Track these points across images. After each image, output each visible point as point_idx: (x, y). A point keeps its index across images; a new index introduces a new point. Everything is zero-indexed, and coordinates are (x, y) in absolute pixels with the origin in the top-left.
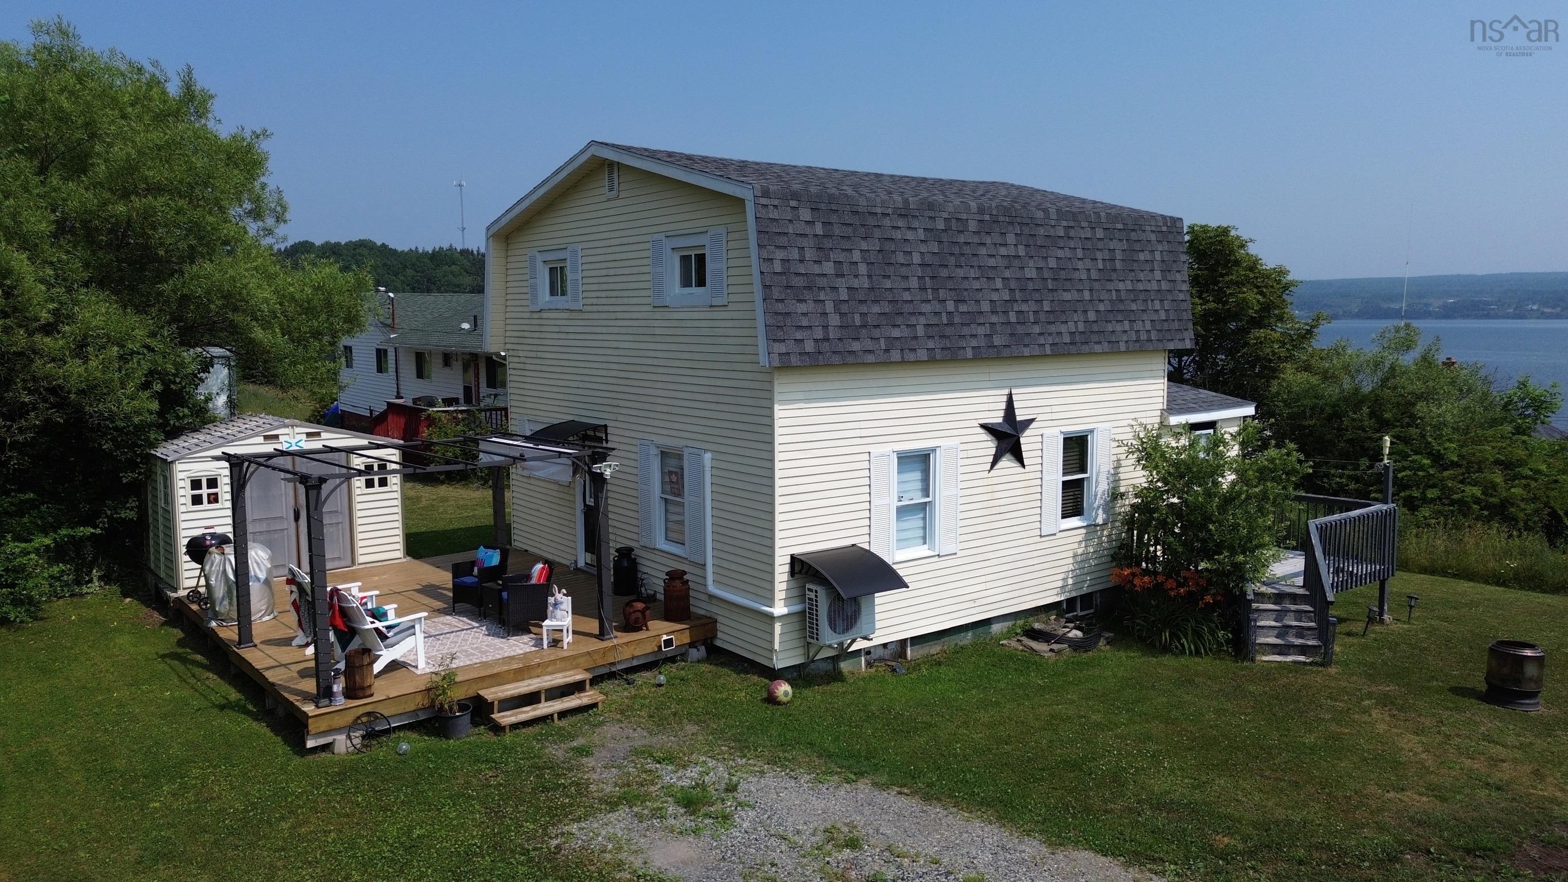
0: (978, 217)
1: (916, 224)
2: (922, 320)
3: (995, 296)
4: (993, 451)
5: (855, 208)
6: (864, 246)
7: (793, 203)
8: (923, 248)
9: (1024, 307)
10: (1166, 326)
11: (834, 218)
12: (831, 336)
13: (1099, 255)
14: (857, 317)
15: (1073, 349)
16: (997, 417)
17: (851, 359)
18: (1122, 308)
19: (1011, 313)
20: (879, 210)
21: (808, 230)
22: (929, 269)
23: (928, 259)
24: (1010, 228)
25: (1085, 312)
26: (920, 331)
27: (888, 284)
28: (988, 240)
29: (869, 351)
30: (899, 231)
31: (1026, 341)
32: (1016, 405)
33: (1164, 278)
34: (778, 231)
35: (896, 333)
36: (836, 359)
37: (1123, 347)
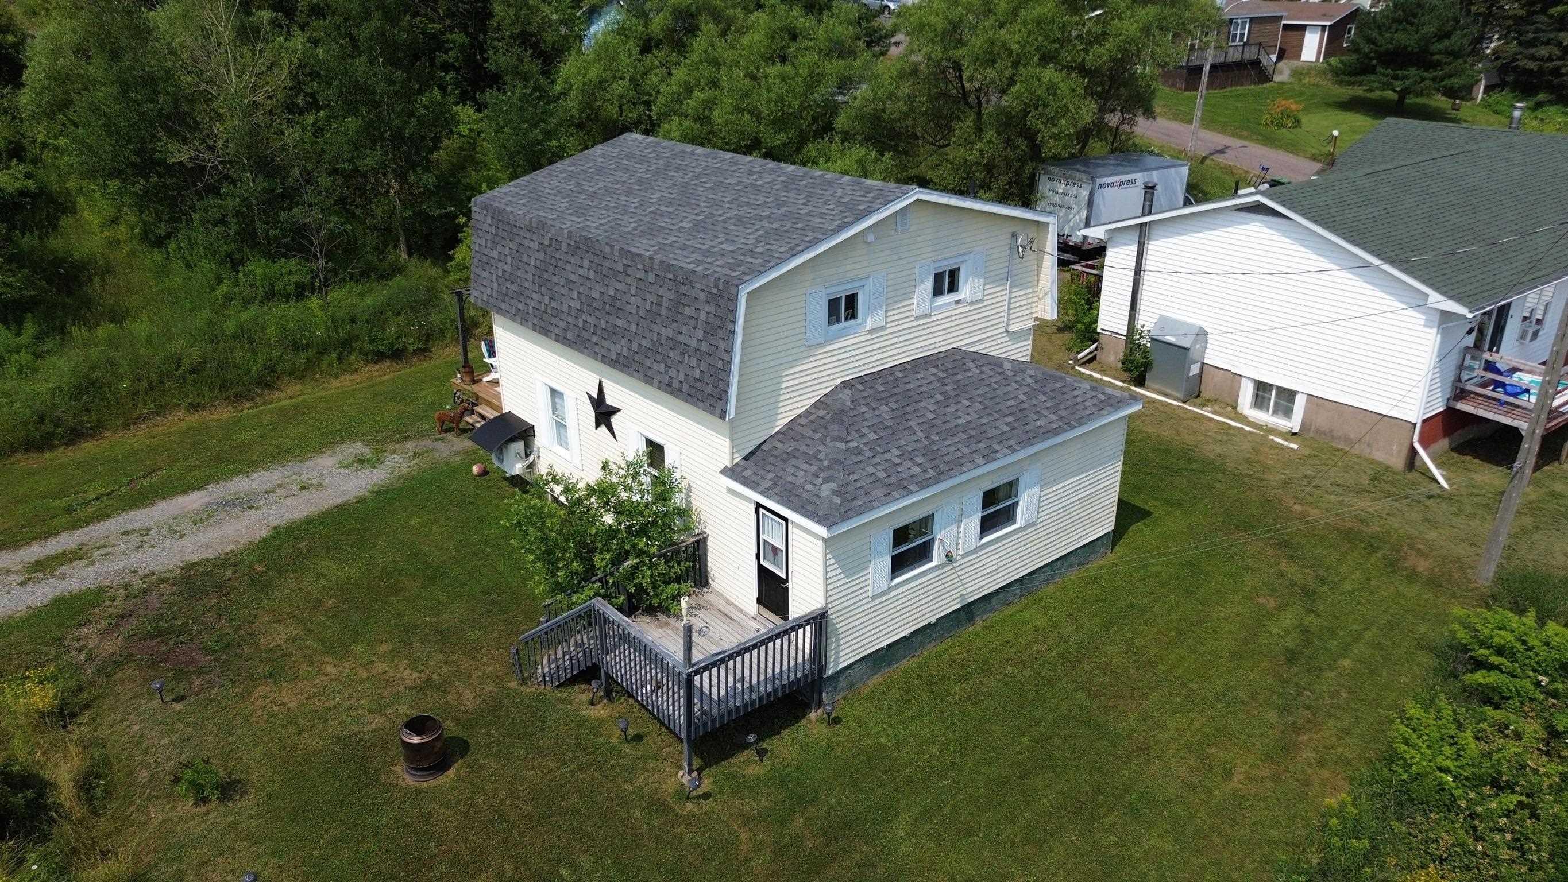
4: (595, 416)
10: (698, 386)
13: (649, 297)
16: (594, 393)
32: (605, 390)
33: (706, 339)
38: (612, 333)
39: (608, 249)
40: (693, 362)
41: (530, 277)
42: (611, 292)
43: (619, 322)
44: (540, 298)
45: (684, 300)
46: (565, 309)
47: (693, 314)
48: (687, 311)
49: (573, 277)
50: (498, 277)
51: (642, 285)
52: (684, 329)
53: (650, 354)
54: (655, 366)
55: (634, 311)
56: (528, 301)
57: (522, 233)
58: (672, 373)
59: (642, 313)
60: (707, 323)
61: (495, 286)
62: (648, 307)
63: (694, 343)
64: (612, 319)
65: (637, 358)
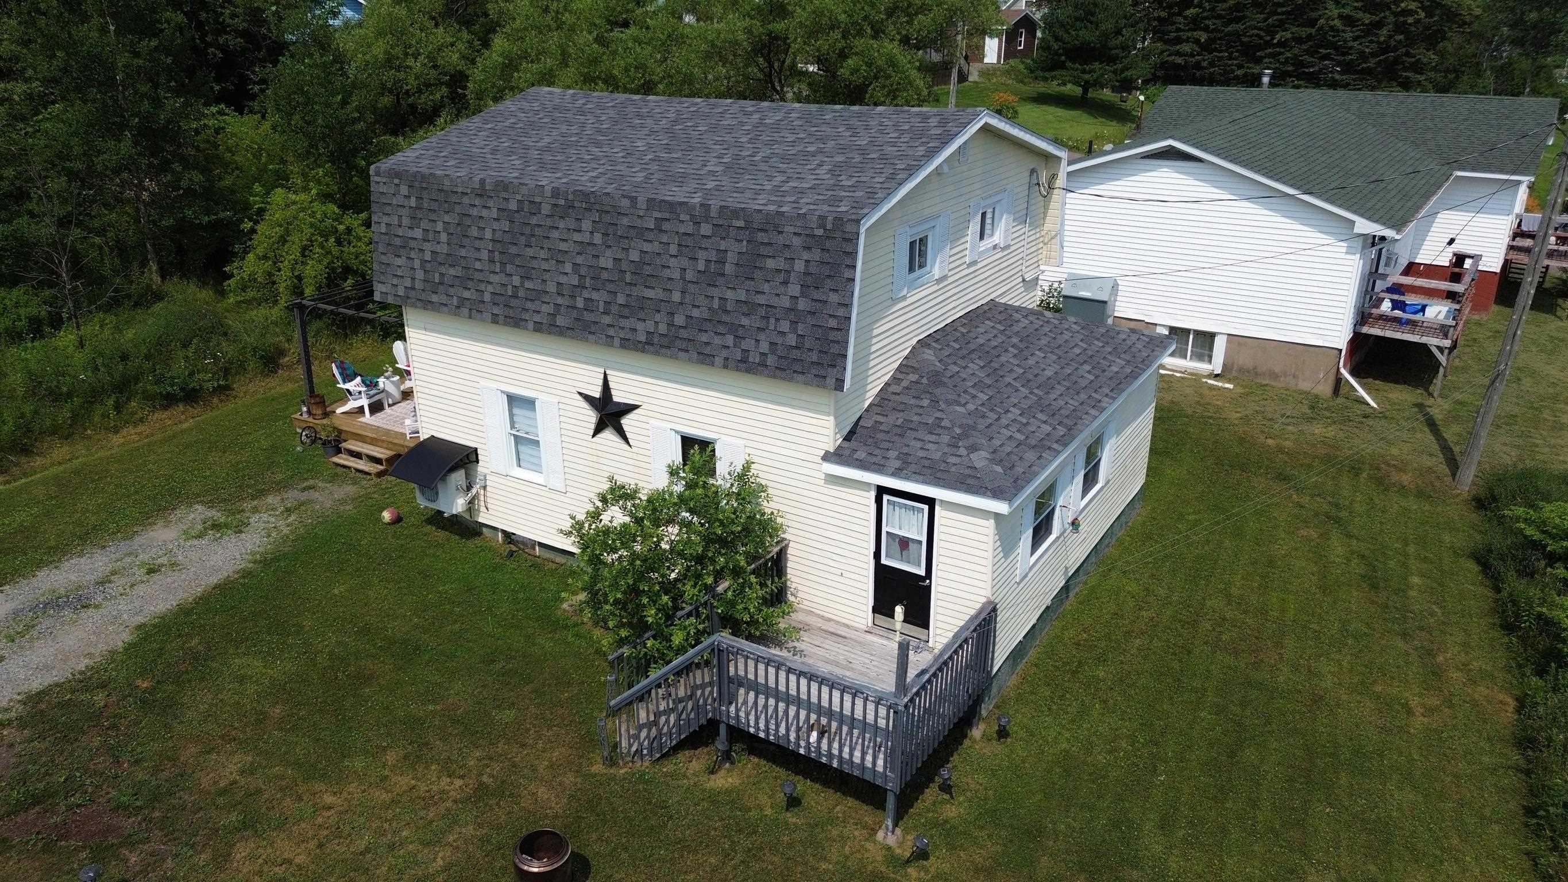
0: (552, 201)
1: (491, 204)
2: (490, 288)
6: (447, 218)
7: (396, 181)
8: (496, 225)
9: (595, 296)
11: (424, 194)
14: (437, 275)
16: (596, 392)
20: (460, 190)
21: (405, 202)
32: (612, 385)
34: (385, 202)
38: (637, 308)
39: (625, 203)
40: (785, 326)
41: (484, 255)
42: (635, 256)
43: (650, 293)
44: (504, 280)
45: (764, 251)
46: (552, 287)
47: (781, 264)
48: (770, 264)
49: (563, 246)
50: (424, 262)
51: (689, 241)
52: (766, 287)
53: (708, 326)
54: (717, 341)
55: (676, 275)
56: (482, 287)
57: (466, 200)
58: (748, 344)
59: (690, 276)
60: (807, 274)
61: (420, 275)
62: (701, 266)
63: (786, 302)
64: (635, 291)
65: (684, 334)
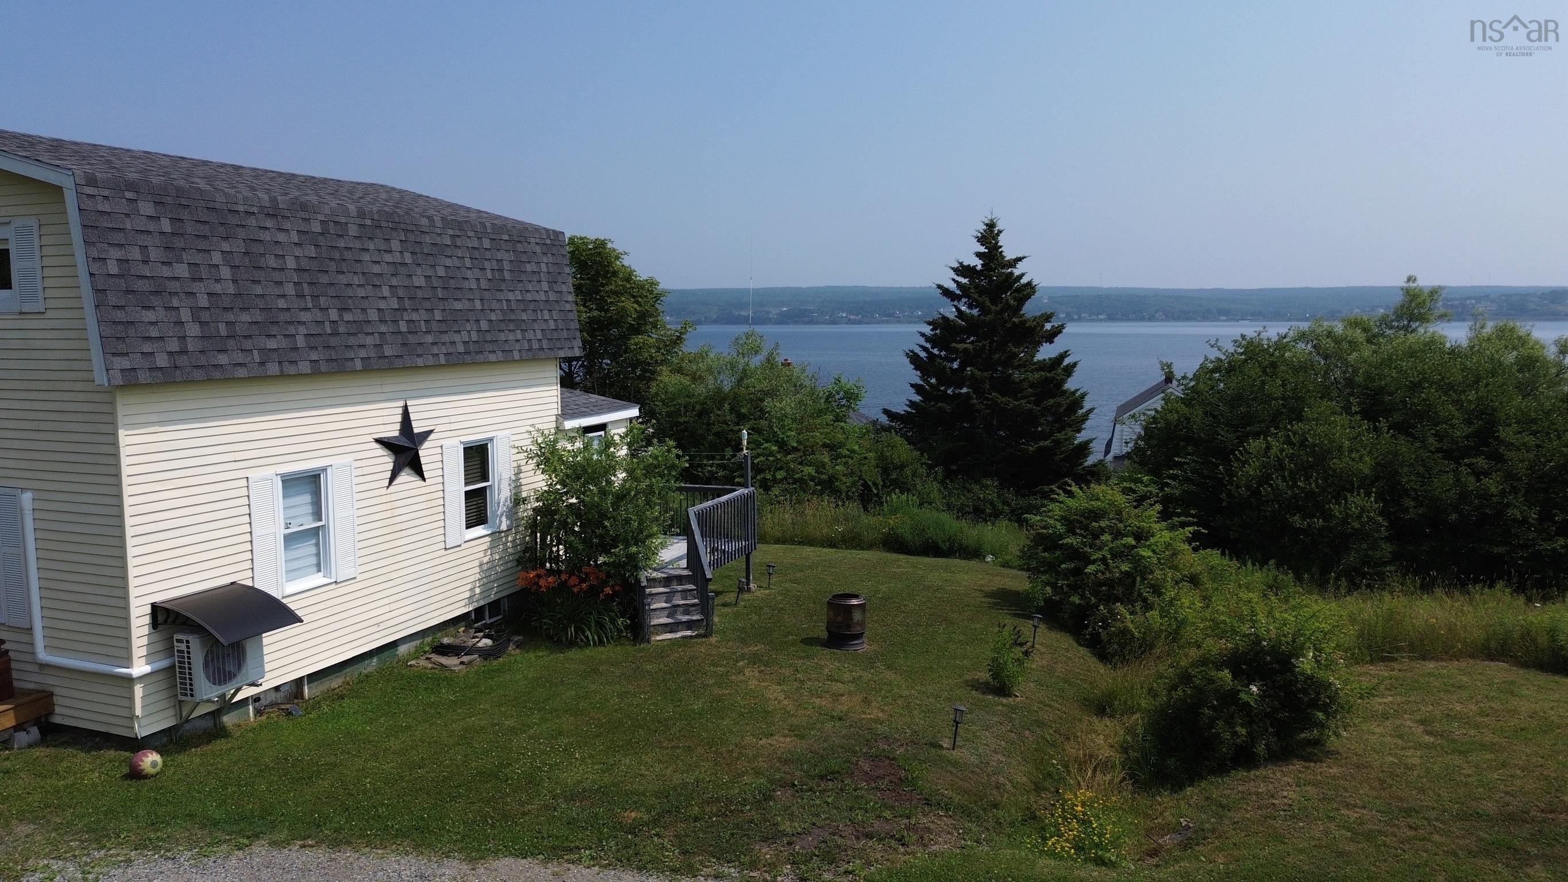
0: (359, 221)
1: (287, 225)
2: (302, 330)
3: (383, 305)
4: (391, 466)
5: (211, 205)
6: (226, 246)
7: (129, 195)
8: (298, 252)
9: (415, 316)
10: (555, 335)
11: (185, 215)
12: (190, 348)
13: (487, 265)
14: (222, 327)
15: (468, 358)
16: (393, 431)
17: (217, 374)
18: (513, 317)
19: (401, 323)
20: (241, 209)
21: (151, 226)
22: (306, 275)
23: (305, 264)
24: (394, 234)
25: (478, 321)
26: (301, 342)
27: (258, 290)
28: (371, 246)
29: (241, 365)
30: (267, 232)
31: (420, 352)
32: (412, 417)
33: (551, 289)
34: (110, 225)
35: (272, 344)
36: (198, 374)
37: (516, 355)
43: (458, 305)
45: (524, 258)
46: (373, 315)
48: (529, 268)
49: (376, 269)
50: (196, 311)
51: (476, 254)
52: (530, 287)
53: (503, 326)
54: (511, 337)
55: (474, 286)
56: (292, 330)
